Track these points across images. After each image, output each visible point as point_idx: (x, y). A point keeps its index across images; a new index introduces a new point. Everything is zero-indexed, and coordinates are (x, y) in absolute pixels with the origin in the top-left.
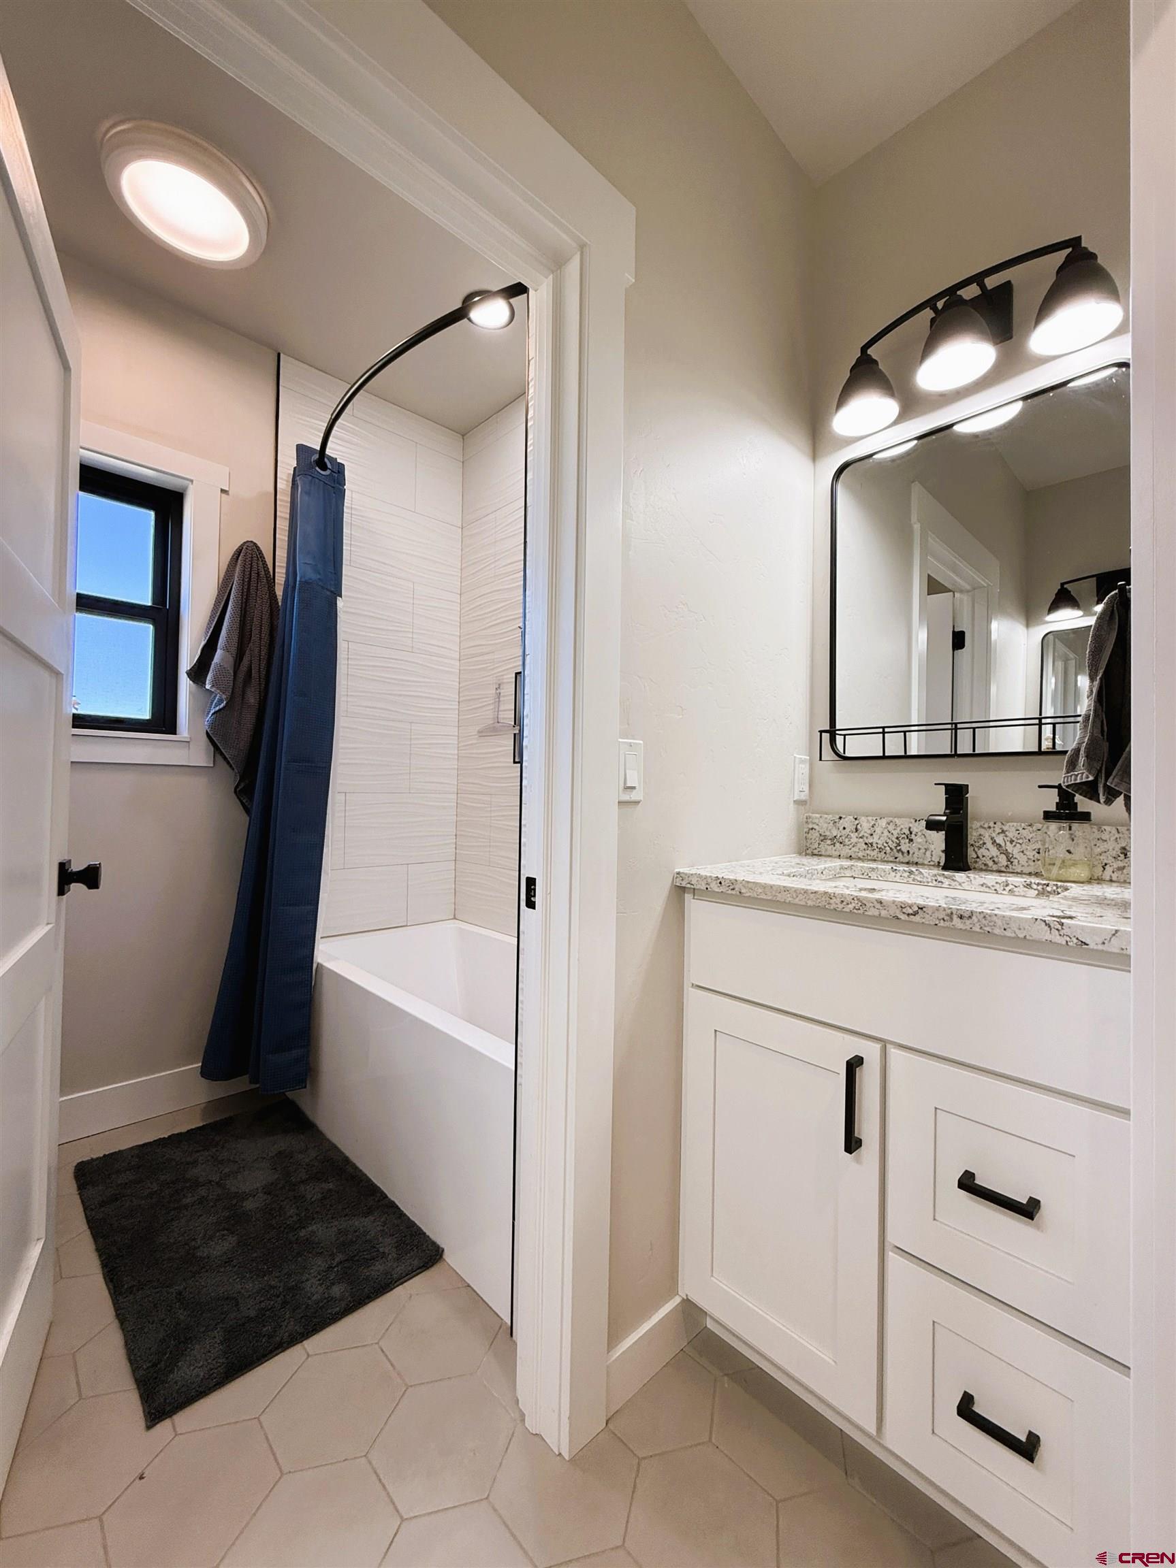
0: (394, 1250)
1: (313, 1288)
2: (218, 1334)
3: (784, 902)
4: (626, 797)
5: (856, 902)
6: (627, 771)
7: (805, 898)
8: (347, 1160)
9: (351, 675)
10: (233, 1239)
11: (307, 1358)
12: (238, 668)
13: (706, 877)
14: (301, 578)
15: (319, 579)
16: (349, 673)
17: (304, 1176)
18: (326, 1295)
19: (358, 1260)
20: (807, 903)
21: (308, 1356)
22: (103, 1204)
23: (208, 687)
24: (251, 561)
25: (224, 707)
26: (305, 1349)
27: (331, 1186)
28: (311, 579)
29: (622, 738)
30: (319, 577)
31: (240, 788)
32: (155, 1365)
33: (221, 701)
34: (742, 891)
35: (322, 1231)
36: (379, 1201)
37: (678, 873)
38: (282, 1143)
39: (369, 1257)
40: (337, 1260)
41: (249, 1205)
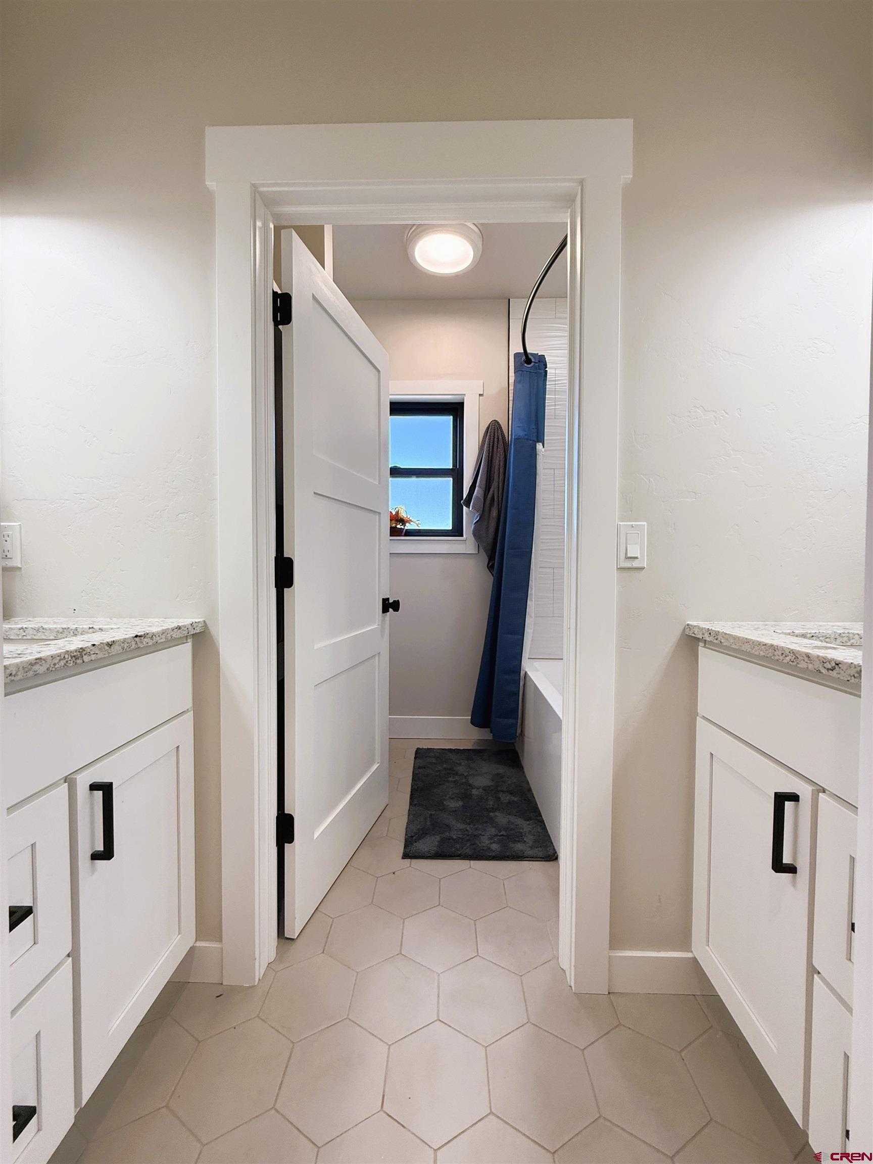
0: (532, 842)
1: (485, 841)
2: (438, 838)
3: (746, 652)
4: (628, 564)
5: (792, 655)
6: (628, 546)
7: (759, 649)
8: (530, 790)
9: (557, 491)
10: (461, 803)
11: (469, 868)
12: (486, 498)
13: (703, 629)
14: (515, 437)
15: (525, 435)
16: (555, 490)
17: (505, 788)
18: (488, 846)
19: (511, 838)
20: (759, 654)
21: (470, 867)
22: (420, 768)
23: (471, 509)
24: (494, 432)
25: (480, 518)
26: (470, 864)
27: (516, 799)
28: (519, 436)
29: (622, 522)
30: (525, 433)
31: (489, 565)
32: (412, 837)
33: (477, 517)
34: (722, 641)
35: (502, 819)
36: (536, 816)
37: (688, 625)
38: (501, 769)
39: (517, 839)
40: (501, 833)
41: (474, 792)
